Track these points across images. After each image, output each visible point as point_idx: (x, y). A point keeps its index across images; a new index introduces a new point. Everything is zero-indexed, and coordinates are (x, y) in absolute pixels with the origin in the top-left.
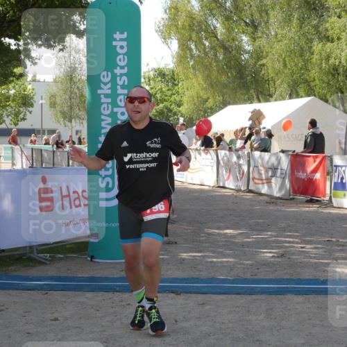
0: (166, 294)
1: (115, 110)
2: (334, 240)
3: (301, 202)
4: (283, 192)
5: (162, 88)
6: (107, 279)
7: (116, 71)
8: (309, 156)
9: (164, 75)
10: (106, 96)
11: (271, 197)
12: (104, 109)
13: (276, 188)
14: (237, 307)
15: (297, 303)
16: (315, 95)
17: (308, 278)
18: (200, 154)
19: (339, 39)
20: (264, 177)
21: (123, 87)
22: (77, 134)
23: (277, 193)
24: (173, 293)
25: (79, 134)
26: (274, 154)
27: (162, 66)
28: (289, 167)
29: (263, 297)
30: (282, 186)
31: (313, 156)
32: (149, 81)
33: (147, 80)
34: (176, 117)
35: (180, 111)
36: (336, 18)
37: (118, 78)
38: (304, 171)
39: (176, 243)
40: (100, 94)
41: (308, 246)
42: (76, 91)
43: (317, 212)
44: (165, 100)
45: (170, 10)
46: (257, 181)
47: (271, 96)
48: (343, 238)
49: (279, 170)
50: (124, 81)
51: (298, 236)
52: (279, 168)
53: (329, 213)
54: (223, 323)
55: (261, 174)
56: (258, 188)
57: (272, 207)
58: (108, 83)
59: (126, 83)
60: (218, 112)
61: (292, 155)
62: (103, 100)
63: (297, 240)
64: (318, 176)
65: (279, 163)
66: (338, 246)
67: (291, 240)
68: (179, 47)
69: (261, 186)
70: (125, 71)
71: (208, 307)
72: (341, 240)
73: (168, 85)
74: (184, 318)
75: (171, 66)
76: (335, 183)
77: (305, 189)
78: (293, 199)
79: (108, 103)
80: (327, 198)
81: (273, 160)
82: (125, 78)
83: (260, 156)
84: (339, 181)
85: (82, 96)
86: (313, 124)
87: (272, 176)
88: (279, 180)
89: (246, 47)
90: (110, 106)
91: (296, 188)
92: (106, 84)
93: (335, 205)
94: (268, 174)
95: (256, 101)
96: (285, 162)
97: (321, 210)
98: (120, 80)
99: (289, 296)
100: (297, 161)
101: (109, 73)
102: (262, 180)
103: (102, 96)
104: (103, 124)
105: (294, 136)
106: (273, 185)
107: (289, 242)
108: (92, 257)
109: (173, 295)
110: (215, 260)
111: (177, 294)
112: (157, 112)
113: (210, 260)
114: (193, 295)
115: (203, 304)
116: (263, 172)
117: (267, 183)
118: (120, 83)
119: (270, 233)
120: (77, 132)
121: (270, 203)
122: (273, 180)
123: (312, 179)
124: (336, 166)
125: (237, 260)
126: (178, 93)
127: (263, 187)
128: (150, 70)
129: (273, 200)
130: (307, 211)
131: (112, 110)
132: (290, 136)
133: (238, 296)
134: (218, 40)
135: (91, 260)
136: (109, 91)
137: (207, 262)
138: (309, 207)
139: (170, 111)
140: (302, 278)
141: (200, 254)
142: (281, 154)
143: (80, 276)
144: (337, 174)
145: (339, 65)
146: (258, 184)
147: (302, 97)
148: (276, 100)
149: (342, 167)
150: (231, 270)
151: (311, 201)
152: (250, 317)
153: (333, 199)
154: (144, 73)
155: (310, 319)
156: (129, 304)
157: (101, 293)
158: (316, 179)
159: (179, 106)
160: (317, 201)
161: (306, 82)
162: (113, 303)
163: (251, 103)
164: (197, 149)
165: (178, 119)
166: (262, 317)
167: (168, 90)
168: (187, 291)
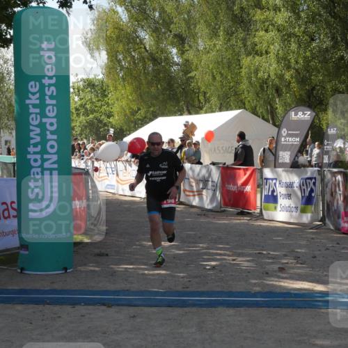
0: (97, 307)
1: (44, 120)
2: (265, 252)
3: (232, 214)
4: (214, 205)
5: (91, 99)
6: (37, 291)
7: (44, 81)
8: (240, 169)
9: (94, 85)
10: (35, 106)
11: (202, 209)
12: (33, 119)
13: (207, 200)
14: (170, 319)
15: (229, 316)
16: (245, 108)
17: (239, 290)
18: (130, 165)
19: (267, 53)
20: (195, 189)
21: (51, 97)
22: (6, 144)
23: (208, 205)
24: (104, 305)
25: (8, 144)
26: (205, 166)
27: (91, 77)
28: (220, 179)
29: (194, 309)
30: (213, 198)
31: (244, 169)
32: (79, 91)
33: (76, 90)
34: (106, 128)
35: (110, 122)
36: (264, 32)
37: (47, 88)
38: (235, 183)
39: (107, 255)
40: (28, 105)
41: (240, 259)
42: (4, 100)
43: (247, 224)
44: (95, 111)
45: (98, 21)
46: (188, 193)
47: (201, 108)
48: (274, 251)
49: (210, 183)
50: (53, 91)
51: (229, 248)
52: (210, 180)
53: (260, 225)
54: (155, 336)
55: (192, 186)
56: (189, 201)
57: (203, 220)
58: (36, 93)
59: (55, 94)
60: (148, 123)
61: (223, 168)
62: (32, 110)
63: (228, 253)
64: (248, 188)
65: (210, 175)
66: (269, 258)
67: (222, 252)
68: (108, 59)
69: (192, 198)
70: (53, 81)
71: (139, 320)
72: (272, 253)
73: (98, 96)
74: (115, 331)
75: (101, 77)
76: (265, 196)
77: (236, 201)
78: (224, 211)
79: (36, 114)
80: (258, 211)
81: (204, 172)
82: (53, 88)
83: (191, 168)
84: (270, 194)
85: (10, 105)
86: (242, 136)
87: (203, 189)
88: (210, 193)
89: (176, 59)
90: (38, 116)
91: (227, 200)
92: (33, 94)
93: (265, 217)
94: (199, 186)
95: (186, 113)
96: (216, 175)
97: (252, 223)
98: (49, 90)
99: (220, 309)
100: (227, 173)
101: (37, 83)
102: (193, 192)
103: (30, 106)
104: (32, 134)
105: (224, 148)
106: (205, 197)
107: (220, 255)
108: (22, 269)
109: (104, 308)
110: (146, 272)
111: (109, 307)
112: (87, 122)
113: (141, 272)
114: (125, 308)
115: (134, 316)
116: (194, 184)
117: (199, 195)
118: (49, 93)
119: (201, 245)
120: (6, 142)
121: (201, 215)
122: (204, 192)
123: (243, 192)
124: (267, 179)
125: (168, 272)
126: (108, 104)
127: (194, 199)
128: (79, 80)
129: (203, 212)
130: (239, 224)
131: (41, 120)
132: (220, 148)
133: (170, 309)
134: (147, 51)
135: (21, 272)
136: (38, 102)
137: (138, 274)
138: (240, 220)
139: (100, 121)
140: (234, 290)
141: (131, 267)
142: (212, 167)
143: (10, 288)
144: (267, 187)
145: (267, 79)
146: (189, 196)
147: (231, 110)
148: (206, 112)
149: (272, 179)
150: (163, 282)
151: (242, 214)
152: (182, 330)
153: (264, 212)
154: (73, 83)
155: (242, 332)
156: (60, 317)
157: (31, 306)
158: (246, 192)
159: (109, 117)
160: (248, 213)
161: (236, 94)
162: (44, 315)
163: (181, 115)
164: (127, 161)
165: (108, 130)
166: (194, 330)
167: (98, 101)
168: (118, 304)
